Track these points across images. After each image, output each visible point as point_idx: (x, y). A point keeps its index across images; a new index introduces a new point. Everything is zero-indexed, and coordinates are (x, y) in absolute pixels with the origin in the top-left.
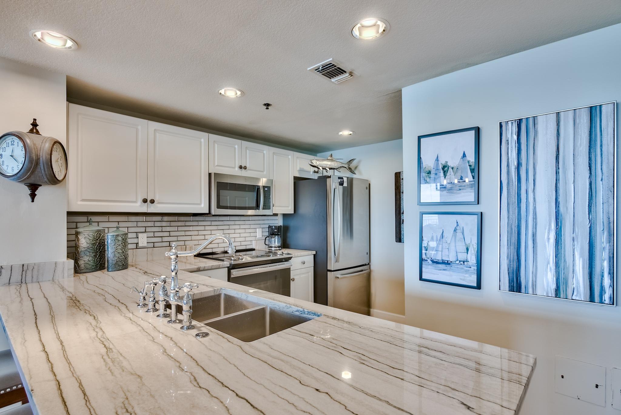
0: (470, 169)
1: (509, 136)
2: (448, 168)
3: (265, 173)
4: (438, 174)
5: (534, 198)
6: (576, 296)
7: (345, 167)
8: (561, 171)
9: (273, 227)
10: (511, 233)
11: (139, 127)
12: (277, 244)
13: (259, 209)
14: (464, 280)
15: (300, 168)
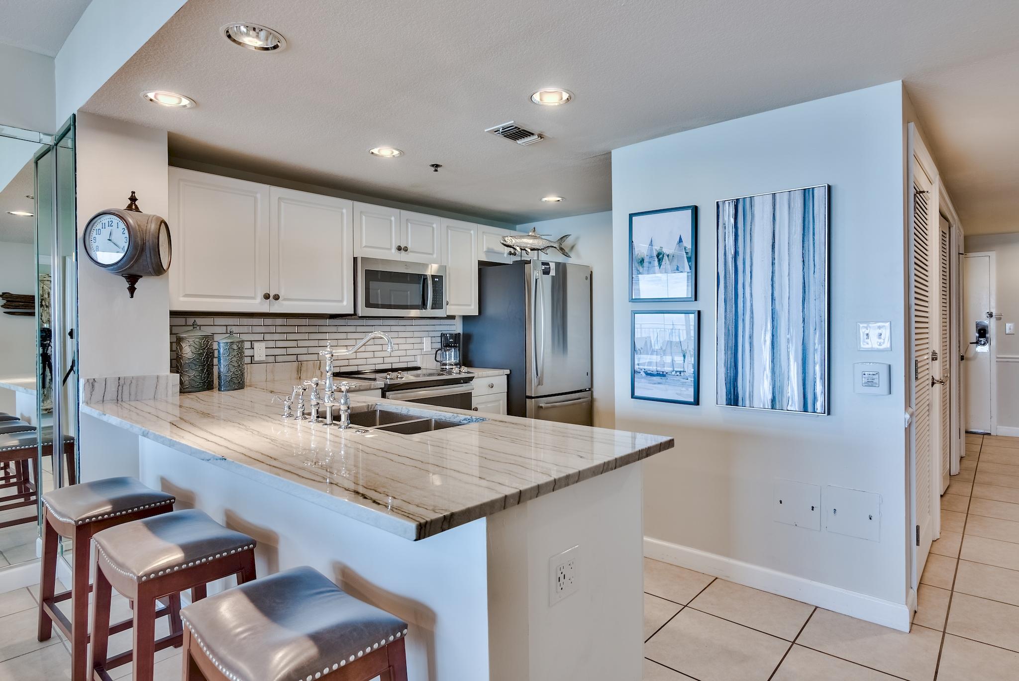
0: (687, 258)
1: (726, 219)
2: (663, 255)
3: (435, 256)
4: (652, 262)
5: (751, 294)
6: (791, 406)
7: (555, 247)
8: (776, 261)
9: (448, 335)
10: (729, 335)
11: (259, 196)
12: (453, 361)
13: (426, 308)
14: (680, 395)
15: (488, 248)
